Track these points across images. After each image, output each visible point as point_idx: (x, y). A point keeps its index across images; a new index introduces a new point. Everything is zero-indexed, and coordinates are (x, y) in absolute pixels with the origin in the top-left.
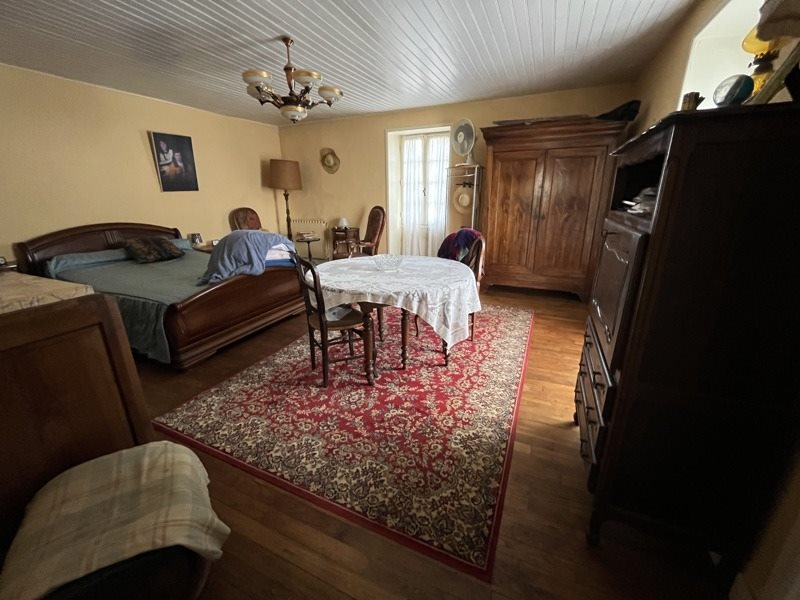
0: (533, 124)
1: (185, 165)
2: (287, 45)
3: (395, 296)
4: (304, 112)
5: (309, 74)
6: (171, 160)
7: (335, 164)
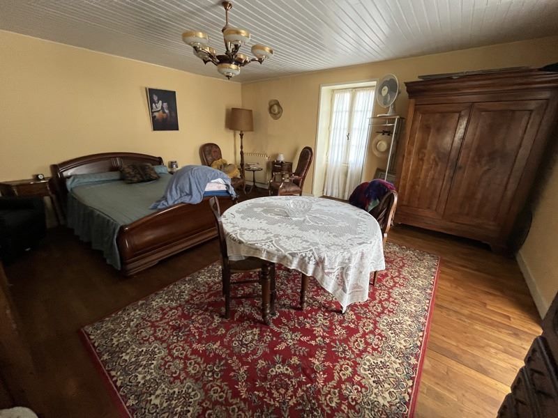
0: (461, 77)
1: (170, 112)
2: (226, 9)
3: (290, 257)
4: (237, 69)
5: (238, 33)
6: (160, 108)
7: (279, 113)
